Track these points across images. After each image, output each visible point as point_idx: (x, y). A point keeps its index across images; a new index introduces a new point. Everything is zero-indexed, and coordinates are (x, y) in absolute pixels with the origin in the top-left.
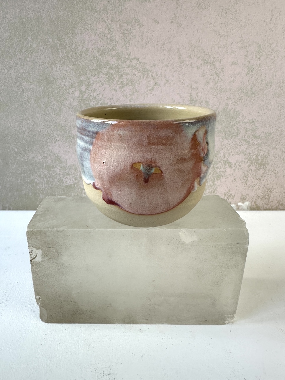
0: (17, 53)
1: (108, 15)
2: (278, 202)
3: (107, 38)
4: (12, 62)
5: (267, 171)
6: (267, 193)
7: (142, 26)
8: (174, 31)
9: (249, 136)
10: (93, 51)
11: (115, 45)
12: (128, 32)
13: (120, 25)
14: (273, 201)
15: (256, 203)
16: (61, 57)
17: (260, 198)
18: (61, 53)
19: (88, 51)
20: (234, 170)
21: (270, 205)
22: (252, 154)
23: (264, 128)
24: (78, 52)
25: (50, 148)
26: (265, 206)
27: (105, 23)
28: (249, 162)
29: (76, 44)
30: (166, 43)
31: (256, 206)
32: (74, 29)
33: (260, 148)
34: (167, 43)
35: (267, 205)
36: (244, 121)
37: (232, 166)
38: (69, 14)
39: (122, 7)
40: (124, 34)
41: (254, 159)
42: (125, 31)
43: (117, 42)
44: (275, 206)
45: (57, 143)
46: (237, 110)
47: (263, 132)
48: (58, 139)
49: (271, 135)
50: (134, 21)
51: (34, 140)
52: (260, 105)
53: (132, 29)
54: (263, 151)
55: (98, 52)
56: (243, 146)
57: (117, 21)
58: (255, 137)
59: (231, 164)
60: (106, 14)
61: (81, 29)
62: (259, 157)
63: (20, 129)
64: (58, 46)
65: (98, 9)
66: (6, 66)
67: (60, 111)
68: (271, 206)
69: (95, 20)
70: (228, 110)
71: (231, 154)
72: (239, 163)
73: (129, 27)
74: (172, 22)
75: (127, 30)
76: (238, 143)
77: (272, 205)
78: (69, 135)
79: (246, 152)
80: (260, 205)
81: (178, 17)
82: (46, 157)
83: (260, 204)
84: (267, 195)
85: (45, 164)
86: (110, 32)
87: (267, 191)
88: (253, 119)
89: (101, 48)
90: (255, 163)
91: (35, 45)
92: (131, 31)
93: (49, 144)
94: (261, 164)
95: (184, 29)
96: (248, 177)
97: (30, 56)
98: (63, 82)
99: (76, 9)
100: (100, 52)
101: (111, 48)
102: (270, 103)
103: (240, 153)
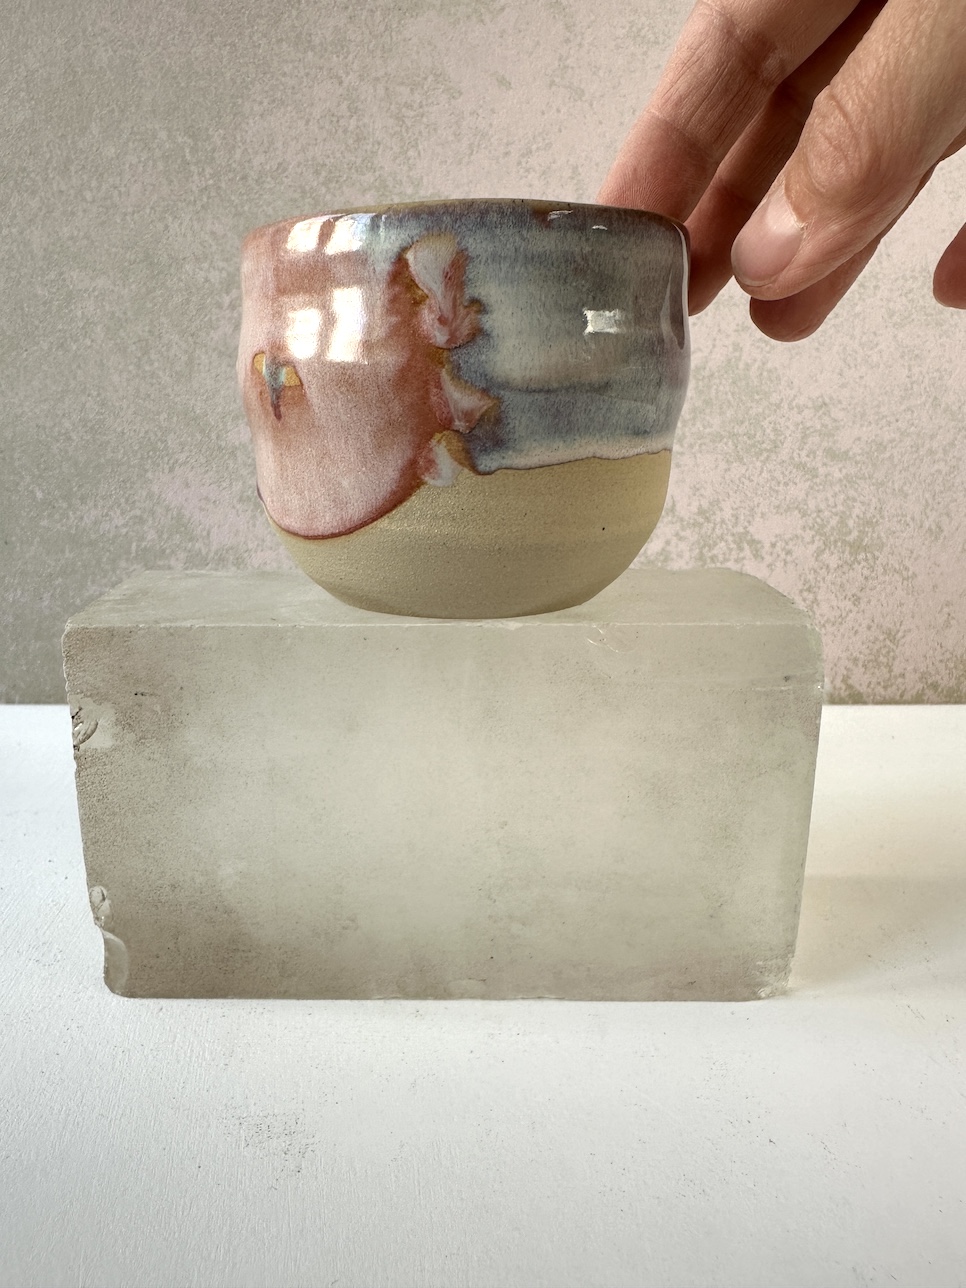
0: (51, 176)
1: (351, 57)
2: (921, 679)
3: (345, 131)
4: (34, 203)
5: (880, 570)
6: (885, 646)
7: (456, 95)
8: (558, 111)
9: (812, 453)
10: (299, 171)
11: (372, 152)
12: (412, 113)
13: (387, 89)
14: (903, 676)
15: (850, 682)
16: (194, 188)
17: (860, 664)
18: (196, 177)
19: (285, 170)
20: (769, 566)
21: (894, 687)
22: (826, 513)
23: (862, 426)
24: (252, 173)
25: (155, 489)
26: (880, 690)
27: (341, 83)
28: (817, 538)
29: (246, 149)
30: (534, 147)
31: (847, 693)
32: (240, 101)
33: (852, 493)
34: (538, 149)
35: (885, 688)
36: (794, 404)
37: (763, 553)
38: (225, 52)
39: (393, 34)
40: (400, 119)
41: (833, 528)
42: (404, 110)
43: (379, 144)
44: (914, 692)
45: (178, 471)
46: (769, 365)
47: (859, 439)
48: (182, 457)
49: (885, 448)
50: (431, 78)
51: (102, 460)
52: (845, 348)
53: (424, 103)
54: (863, 503)
55: (317, 173)
56: (796, 484)
57: (377, 79)
58: (833, 455)
59: (759, 546)
60: (342, 57)
61: (261, 103)
62: (851, 523)
63: (55, 425)
64: (187, 155)
65: (317, 41)
66: (15, 216)
67: (190, 362)
68: (899, 694)
69: (307, 75)
70: (741, 365)
71: (758, 511)
72: (787, 544)
73: (417, 97)
74: (552, 83)
75: (409, 106)
76: (777, 474)
77: (903, 688)
78: (220, 447)
79: (806, 504)
80: (863, 689)
81: (572, 68)
82: (141, 520)
83: (861, 685)
84: (884, 651)
85: (134, 545)
86: (354, 111)
87: (881, 638)
88: (822, 396)
89: (327, 161)
90: (839, 544)
91: (113, 150)
92: (421, 110)
93: (149, 475)
94: (857, 547)
95: (591, 105)
96: (815, 589)
97: (94, 184)
98: (201, 270)
99: (247, 39)
100: (324, 174)
101: (359, 161)
102: (877, 344)
103: (788, 509)
